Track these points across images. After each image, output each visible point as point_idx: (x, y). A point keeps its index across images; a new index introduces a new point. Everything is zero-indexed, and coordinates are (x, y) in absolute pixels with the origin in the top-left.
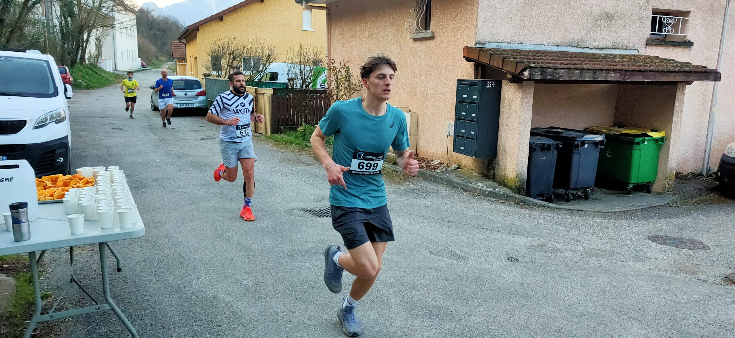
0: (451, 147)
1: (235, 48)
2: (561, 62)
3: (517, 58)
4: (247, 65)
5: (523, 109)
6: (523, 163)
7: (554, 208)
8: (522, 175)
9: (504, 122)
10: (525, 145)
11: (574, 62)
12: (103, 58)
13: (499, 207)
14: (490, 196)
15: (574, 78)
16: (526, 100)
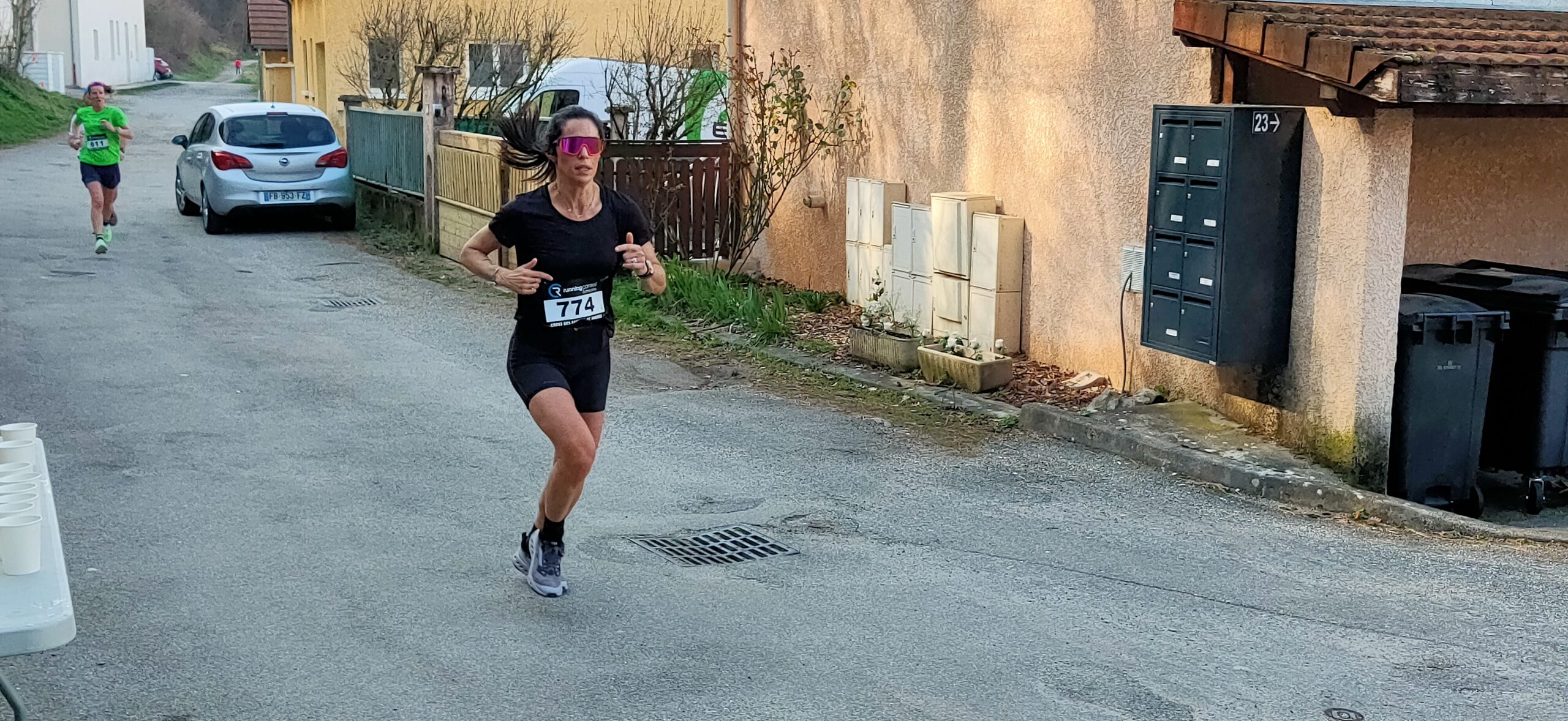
0: (1134, 327)
1: (441, 14)
2: (1504, 43)
3: (1353, 34)
4: (480, 68)
5: (1376, 202)
6: (1379, 385)
7: (1485, 535)
8: (1374, 423)
9: (1313, 246)
10: (1386, 324)
11: (1549, 43)
12: (37, 49)
13: (1296, 530)
14: (1267, 496)
15: (1550, 99)
16: (1386, 175)
